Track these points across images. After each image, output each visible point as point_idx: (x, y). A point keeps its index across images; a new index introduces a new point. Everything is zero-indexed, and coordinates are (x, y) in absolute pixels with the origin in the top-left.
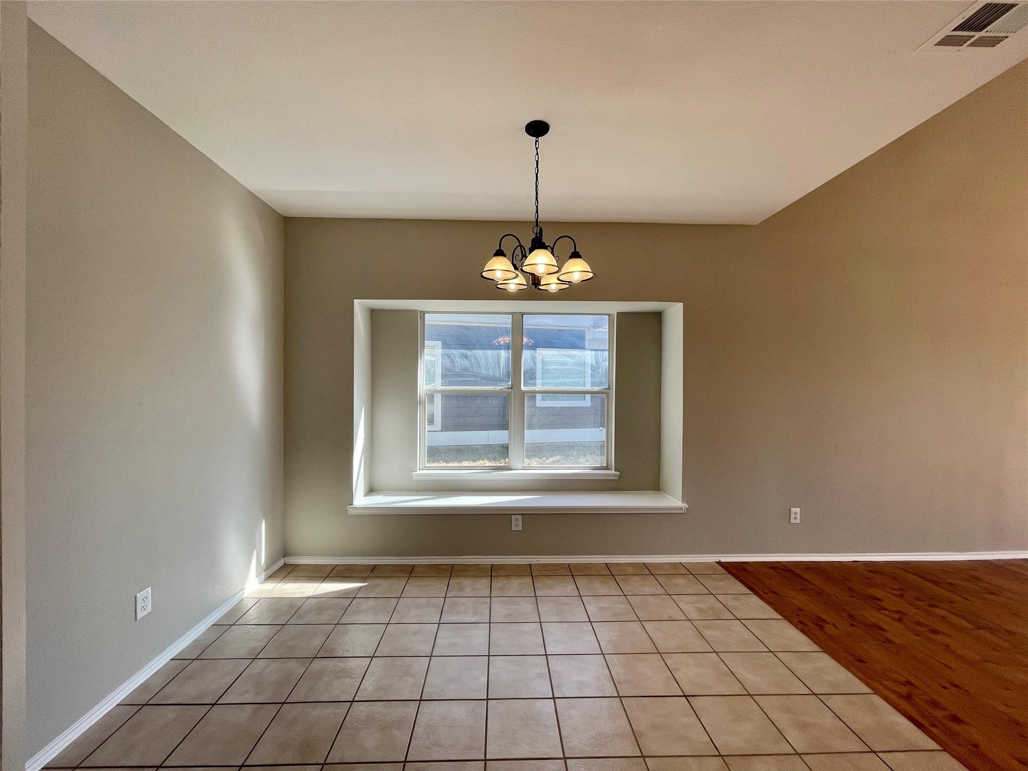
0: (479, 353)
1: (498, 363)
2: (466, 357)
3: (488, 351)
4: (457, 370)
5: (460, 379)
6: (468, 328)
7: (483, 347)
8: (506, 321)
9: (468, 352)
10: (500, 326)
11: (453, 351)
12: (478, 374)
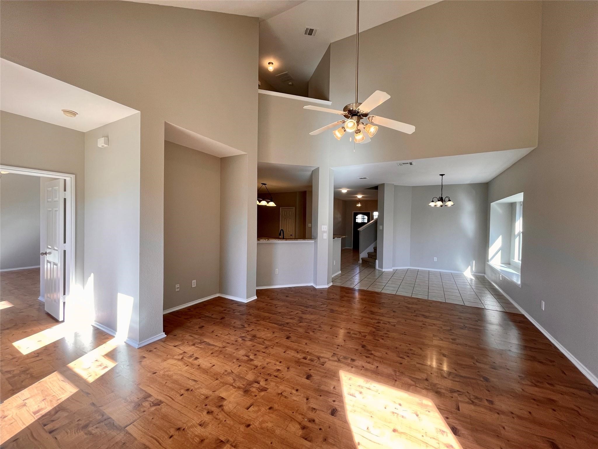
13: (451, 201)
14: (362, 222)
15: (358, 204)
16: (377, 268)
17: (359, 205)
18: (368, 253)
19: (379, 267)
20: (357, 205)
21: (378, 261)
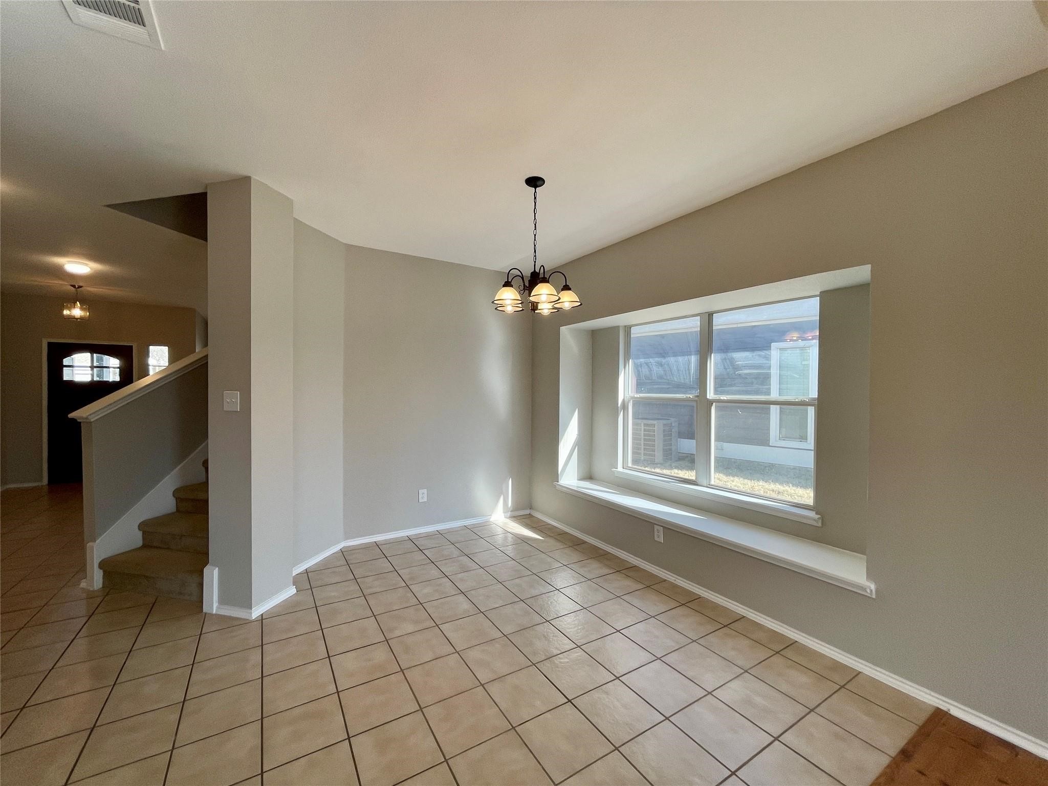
0: (672, 360)
1: (689, 370)
2: (661, 365)
3: (679, 358)
4: (654, 378)
5: (657, 386)
6: (662, 336)
7: (675, 355)
8: (694, 325)
9: (663, 361)
10: (690, 330)
11: (651, 360)
12: (670, 382)
13: (570, 289)
14: (96, 379)
15: (70, 309)
16: (215, 605)
17: (77, 312)
18: (143, 526)
19: (223, 601)
20: (66, 312)
21: (216, 572)
